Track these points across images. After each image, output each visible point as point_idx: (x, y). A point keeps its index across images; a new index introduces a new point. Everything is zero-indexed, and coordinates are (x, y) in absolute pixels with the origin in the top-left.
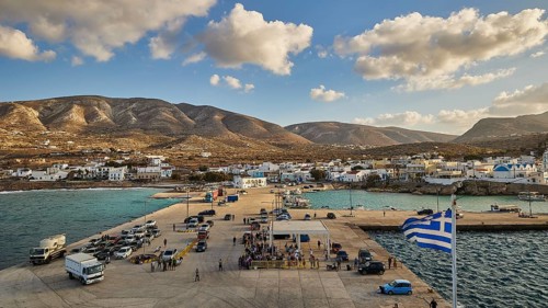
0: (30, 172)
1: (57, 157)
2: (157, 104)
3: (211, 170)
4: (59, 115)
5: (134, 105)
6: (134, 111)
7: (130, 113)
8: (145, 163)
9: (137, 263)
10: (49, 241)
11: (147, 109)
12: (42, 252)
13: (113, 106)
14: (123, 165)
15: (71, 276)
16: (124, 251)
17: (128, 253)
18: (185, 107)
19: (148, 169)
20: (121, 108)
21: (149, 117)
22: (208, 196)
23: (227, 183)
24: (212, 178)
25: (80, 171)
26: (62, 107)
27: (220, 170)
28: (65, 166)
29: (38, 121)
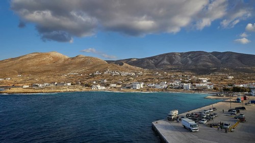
0: (154, 85)
1: (162, 79)
2: (200, 53)
3: (236, 86)
4: (160, 62)
5: (190, 55)
6: (190, 57)
7: (188, 59)
8: (199, 81)
9: (211, 127)
10: (173, 112)
11: (196, 56)
12: (171, 116)
13: (181, 56)
14: (188, 83)
15: (185, 127)
16: (204, 120)
17: (205, 122)
18: (215, 53)
19: (201, 85)
20: (185, 56)
21: (198, 60)
22: (238, 100)
23: (247, 93)
24: (237, 90)
25: (171, 85)
26: (161, 58)
27: (241, 86)
28: (166, 82)
29: (153, 65)
